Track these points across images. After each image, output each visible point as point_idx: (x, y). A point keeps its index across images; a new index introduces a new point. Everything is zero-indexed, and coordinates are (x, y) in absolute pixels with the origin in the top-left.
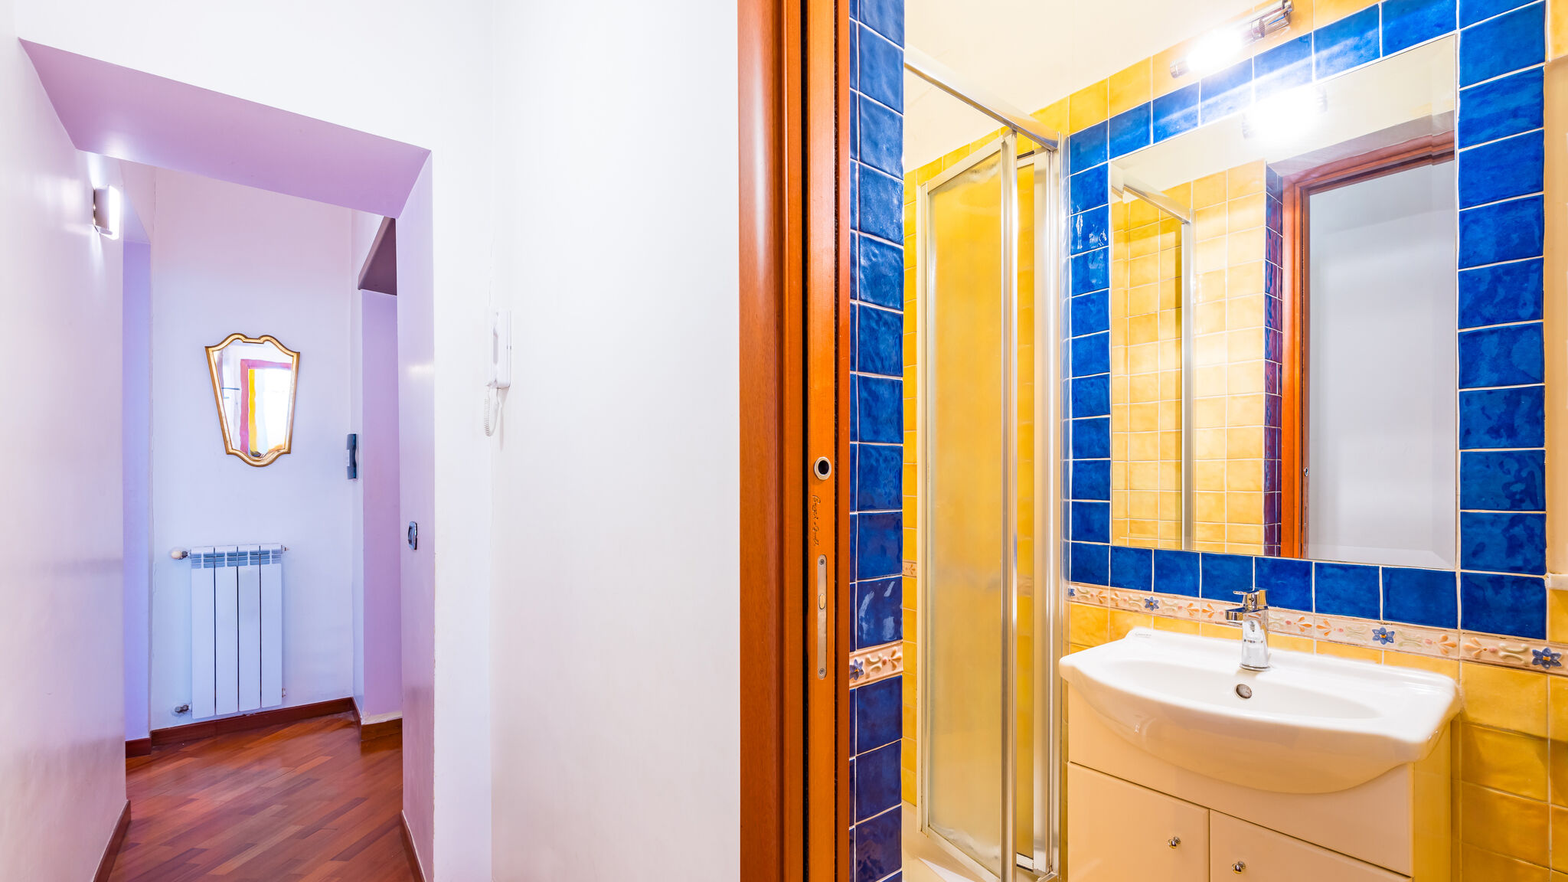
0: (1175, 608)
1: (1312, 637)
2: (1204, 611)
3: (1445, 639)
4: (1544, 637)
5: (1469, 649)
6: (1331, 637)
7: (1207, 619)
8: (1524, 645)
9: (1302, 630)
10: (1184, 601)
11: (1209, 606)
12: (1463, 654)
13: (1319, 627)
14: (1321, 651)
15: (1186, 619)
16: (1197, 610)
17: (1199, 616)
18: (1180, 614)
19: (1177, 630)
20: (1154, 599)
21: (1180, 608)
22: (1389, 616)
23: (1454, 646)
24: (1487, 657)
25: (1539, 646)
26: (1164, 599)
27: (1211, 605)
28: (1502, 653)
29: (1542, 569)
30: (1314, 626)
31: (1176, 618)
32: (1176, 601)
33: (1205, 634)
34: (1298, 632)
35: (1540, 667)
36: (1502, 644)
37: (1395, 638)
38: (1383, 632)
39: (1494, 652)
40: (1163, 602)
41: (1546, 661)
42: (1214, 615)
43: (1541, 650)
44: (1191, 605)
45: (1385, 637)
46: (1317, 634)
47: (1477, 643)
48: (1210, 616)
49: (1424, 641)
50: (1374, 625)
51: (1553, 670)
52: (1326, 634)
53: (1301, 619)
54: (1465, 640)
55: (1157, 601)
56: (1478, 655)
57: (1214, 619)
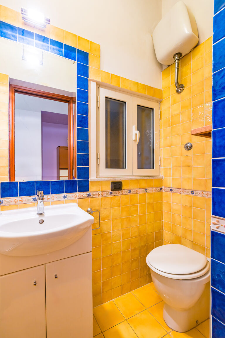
0: (10, 202)
1: (50, 201)
2: (20, 201)
3: (75, 195)
4: (89, 191)
5: (79, 196)
6: (54, 200)
7: (21, 203)
8: (86, 193)
9: (48, 200)
10: (13, 199)
11: (22, 199)
12: (78, 197)
13: (52, 198)
14: (52, 204)
15: (14, 205)
16: (18, 201)
17: (19, 202)
18: (11, 203)
19: (10, 209)
20: (2, 200)
21: (12, 201)
22: (66, 192)
23: (76, 196)
24: (82, 197)
25: (88, 193)
26: (5, 199)
27: (22, 198)
28: (83, 196)
29: (88, 178)
30: (50, 198)
31: (10, 205)
32: (10, 199)
33: (21, 208)
34: (47, 201)
35: (88, 197)
36: (83, 194)
37: (67, 197)
38: (65, 196)
39: (82, 196)
40: (5, 201)
41: (89, 195)
42: (23, 201)
43: (88, 194)
44: (16, 199)
45: (65, 197)
46: (51, 200)
47: (80, 194)
48: (22, 202)
49: (72, 196)
50: (62, 195)
51: (90, 197)
52: (53, 199)
53: (48, 197)
54: (78, 194)
55: (3, 201)
56: (80, 197)
57: (23, 202)
